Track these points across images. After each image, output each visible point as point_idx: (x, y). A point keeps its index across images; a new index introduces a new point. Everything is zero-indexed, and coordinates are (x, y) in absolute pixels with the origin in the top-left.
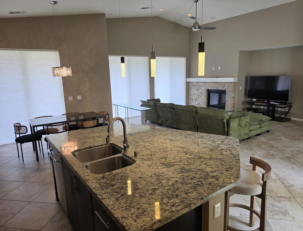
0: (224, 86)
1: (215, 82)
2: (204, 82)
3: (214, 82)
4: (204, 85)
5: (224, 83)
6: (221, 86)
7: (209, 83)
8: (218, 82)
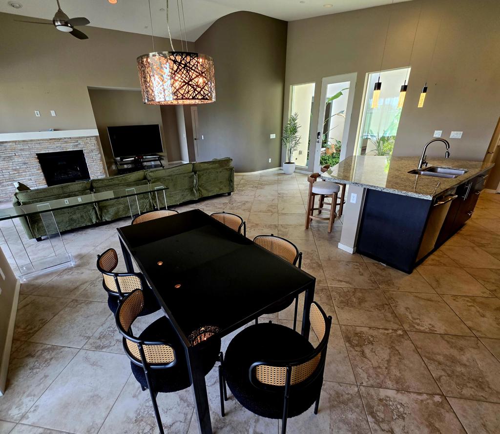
0: (76, 144)
1: (54, 139)
2: (24, 141)
3: (51, 139)
4: (27, 147)
5: (77, 139)
6: (72, 144)
7: (39, 142)
8: (61, 139)
